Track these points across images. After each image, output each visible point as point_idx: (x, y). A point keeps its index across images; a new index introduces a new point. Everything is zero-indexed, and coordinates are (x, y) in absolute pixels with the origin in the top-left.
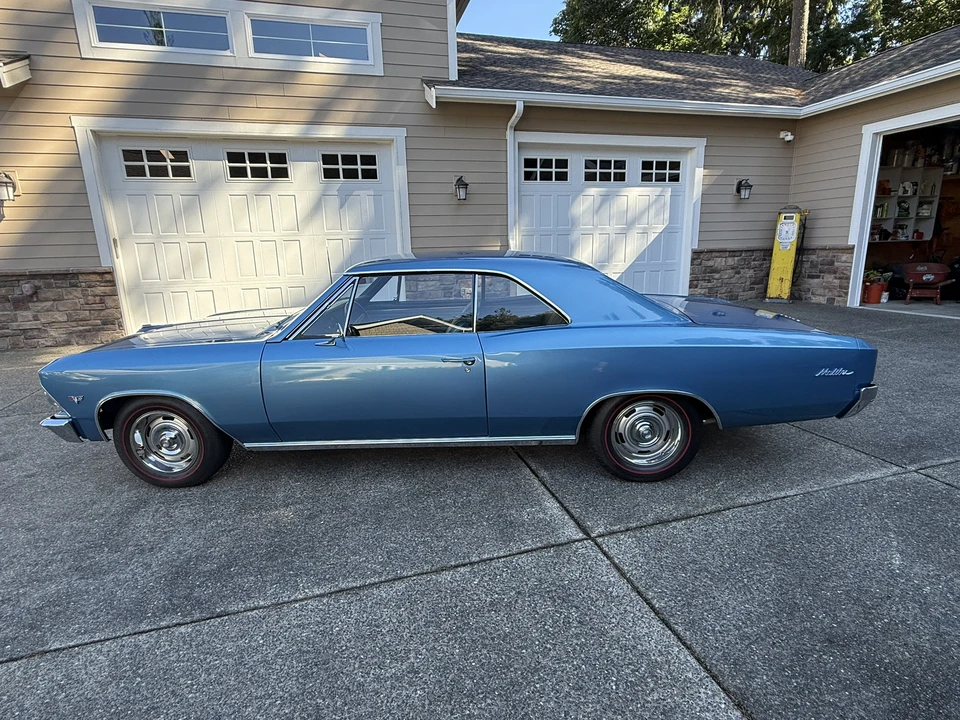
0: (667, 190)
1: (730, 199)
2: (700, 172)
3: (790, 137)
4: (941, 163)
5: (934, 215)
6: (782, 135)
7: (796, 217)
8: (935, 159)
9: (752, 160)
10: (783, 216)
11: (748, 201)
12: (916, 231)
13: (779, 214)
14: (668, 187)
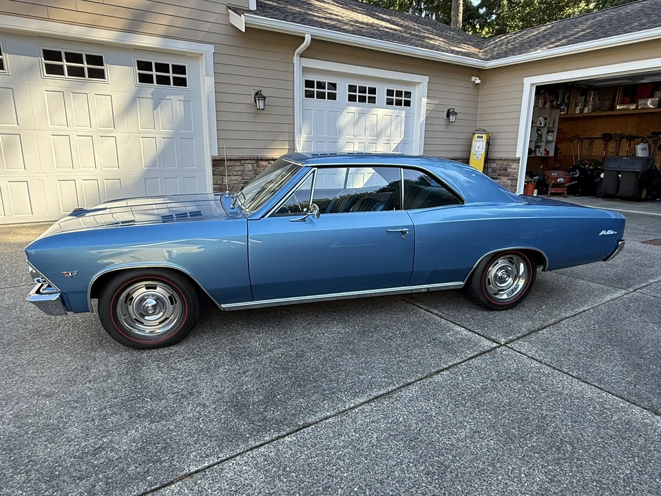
0: (402, 111)
1: (443, 121)
2: (425, 100)
3: (478, 81)
4: (558, 107)
5: (555, 140)
6: (473, 79)
7: (485, 136)
8: (555, 103)
9: (456, 94)
10: (476, 135)
11: (453, 124)
12: (545, 150)
13: (474, 134)
14: (403, 110)
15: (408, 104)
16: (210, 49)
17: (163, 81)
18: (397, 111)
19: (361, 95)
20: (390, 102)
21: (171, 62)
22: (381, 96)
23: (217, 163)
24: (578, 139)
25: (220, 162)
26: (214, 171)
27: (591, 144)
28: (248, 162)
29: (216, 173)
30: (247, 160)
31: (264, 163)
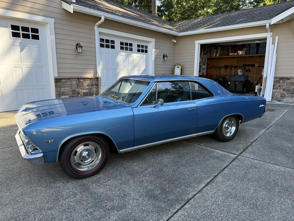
1: (162, 60)
2: (154, 50)
3: (175, 42)
4: (206, 53)
5: (206, 68)
6: (173, 40)
7: (180, 67)
8: (205, 52)
9: (166, 47)
10: (176, 66)
11: (166, 61)
12: (203, 73)
13: (175, 66)
14: (145, 54)
15: (146, 51)
16: (53, 20)
17: (26, 36)
18: (142, 55)
19: (126, 47)
20: (139, 51)
21: (30, 26)
22: (135, 47)
23: (57, 80)
24: (215, 67)
25: (59, 80)
26: (56, 85)
27: (220, 70)
28: (74, 80)
29: (57, 86)
30: (73, 79)
31: (82, 80)
